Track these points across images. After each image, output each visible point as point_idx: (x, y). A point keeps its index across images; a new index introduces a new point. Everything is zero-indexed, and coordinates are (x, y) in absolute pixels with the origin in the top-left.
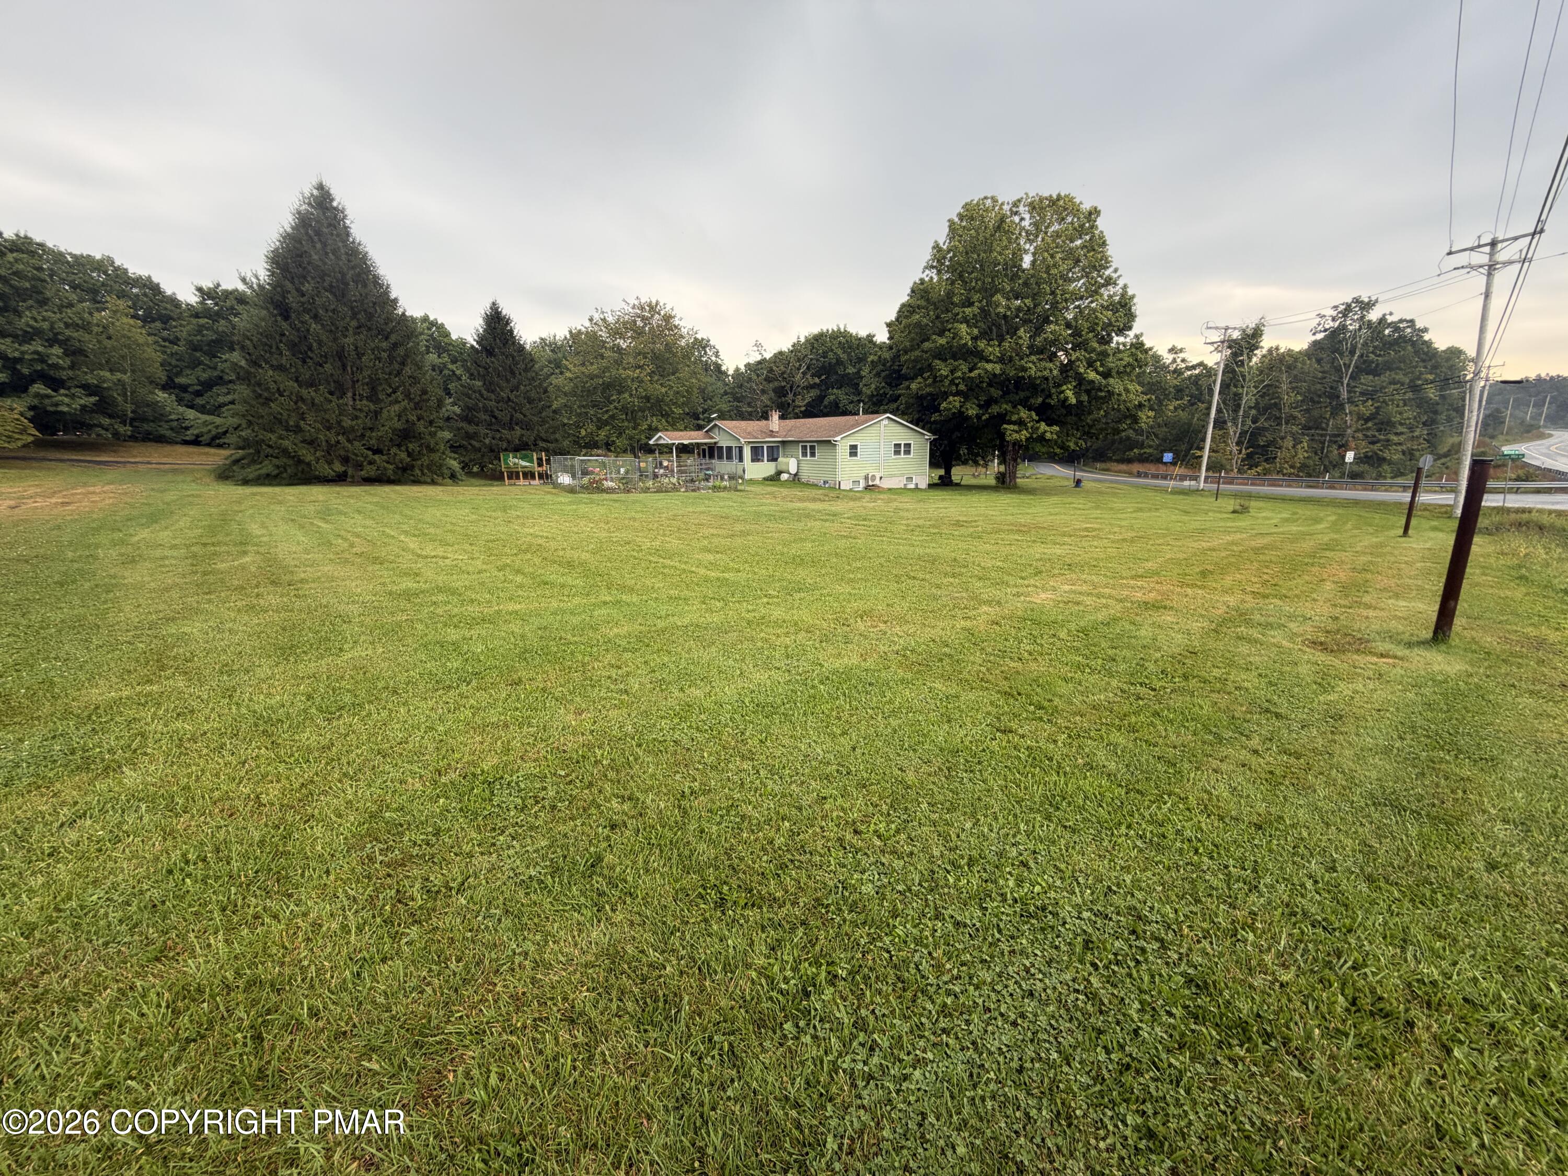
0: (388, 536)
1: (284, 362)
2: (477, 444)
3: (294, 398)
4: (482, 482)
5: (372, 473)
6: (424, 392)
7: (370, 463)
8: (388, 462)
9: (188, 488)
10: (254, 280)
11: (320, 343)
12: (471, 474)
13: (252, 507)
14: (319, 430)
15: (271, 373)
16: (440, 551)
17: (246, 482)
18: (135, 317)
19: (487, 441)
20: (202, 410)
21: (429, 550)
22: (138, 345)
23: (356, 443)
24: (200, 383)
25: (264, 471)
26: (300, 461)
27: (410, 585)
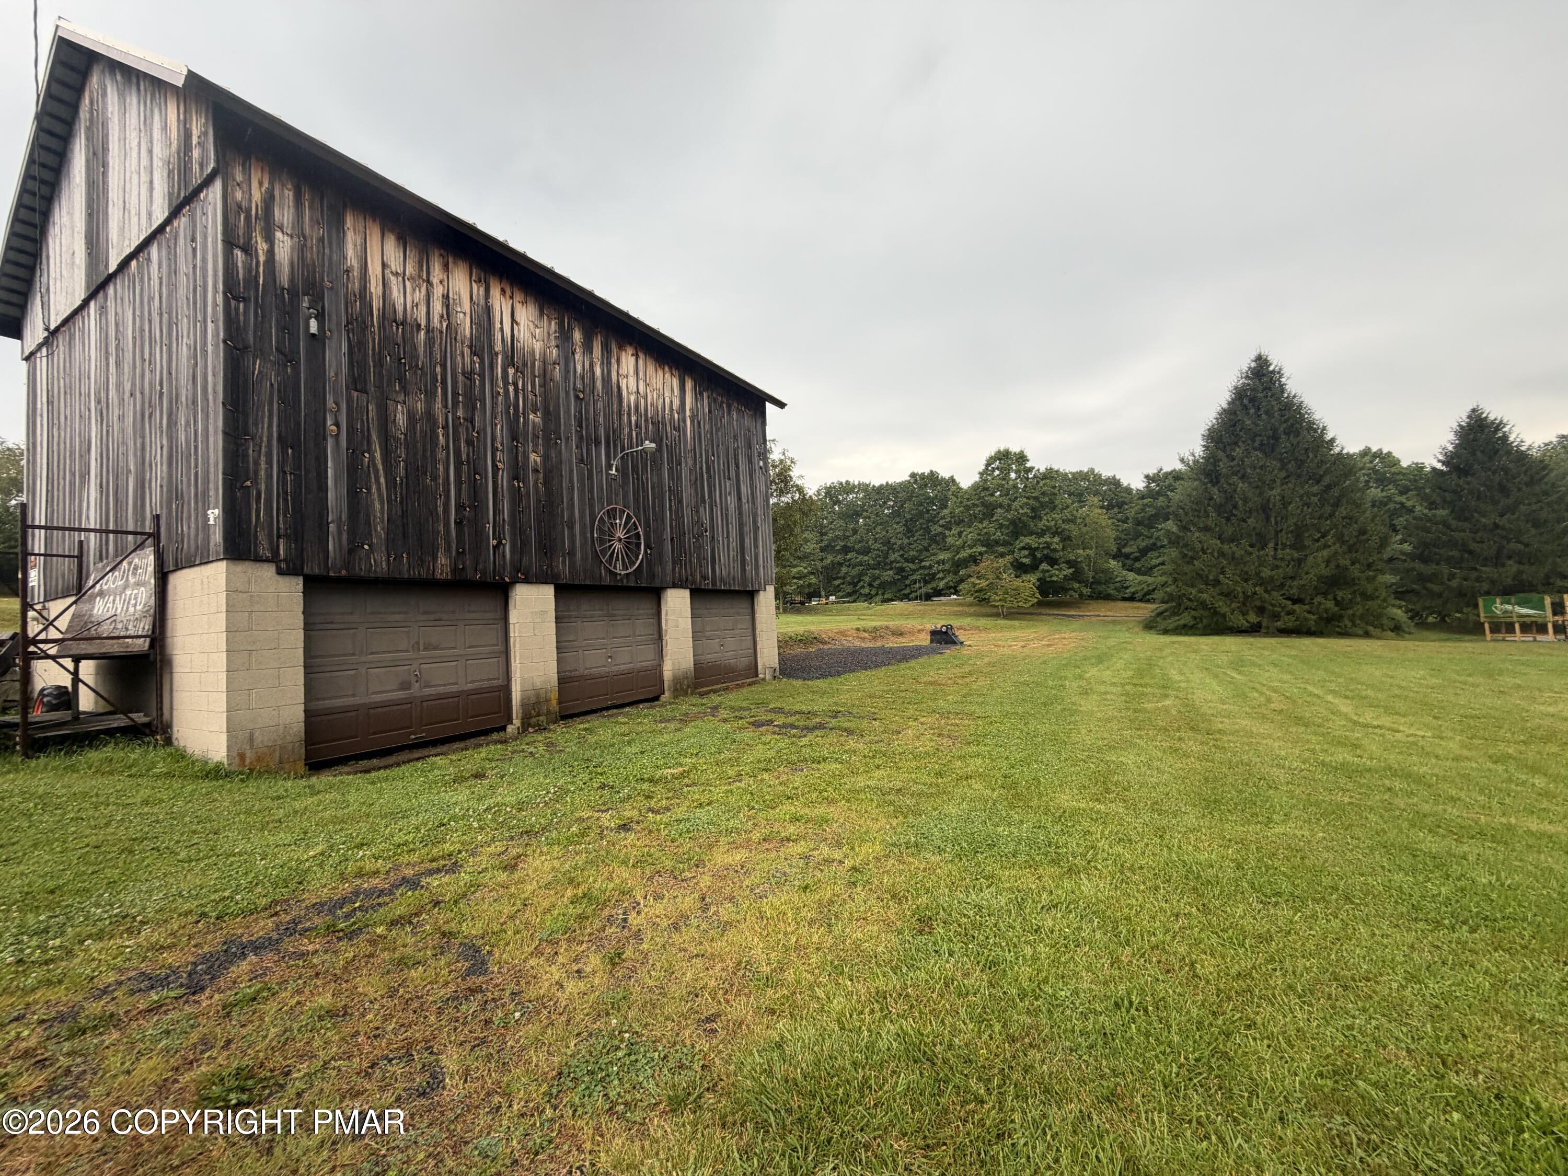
0: (1311, 694)
1: (1209, 523)
2: (1436, 588)
3: (1216, 554)
4: (1443, 635)
5: (1290, 624)
6: (1363, 532)
7: (1288, 613)
8: (1309, 612)
9: (1125, 636)
10: (1191, 458)
11: (1245, 500)
12: (1423, 625)
13: (1172, 654)
14: (1237, 582)
15: (1197, 534)
16: (1386, 721)
17: (1166, 632)
18: (1102, 507)
19: (1454, 583)
20: (1139, 572)
21: (1368, 717)
22: (1103, 527)
23: (1274, 593)
24: (1140, 551)
25: (1182, 622)
26: (1216, 613)
27: (1349, 758)
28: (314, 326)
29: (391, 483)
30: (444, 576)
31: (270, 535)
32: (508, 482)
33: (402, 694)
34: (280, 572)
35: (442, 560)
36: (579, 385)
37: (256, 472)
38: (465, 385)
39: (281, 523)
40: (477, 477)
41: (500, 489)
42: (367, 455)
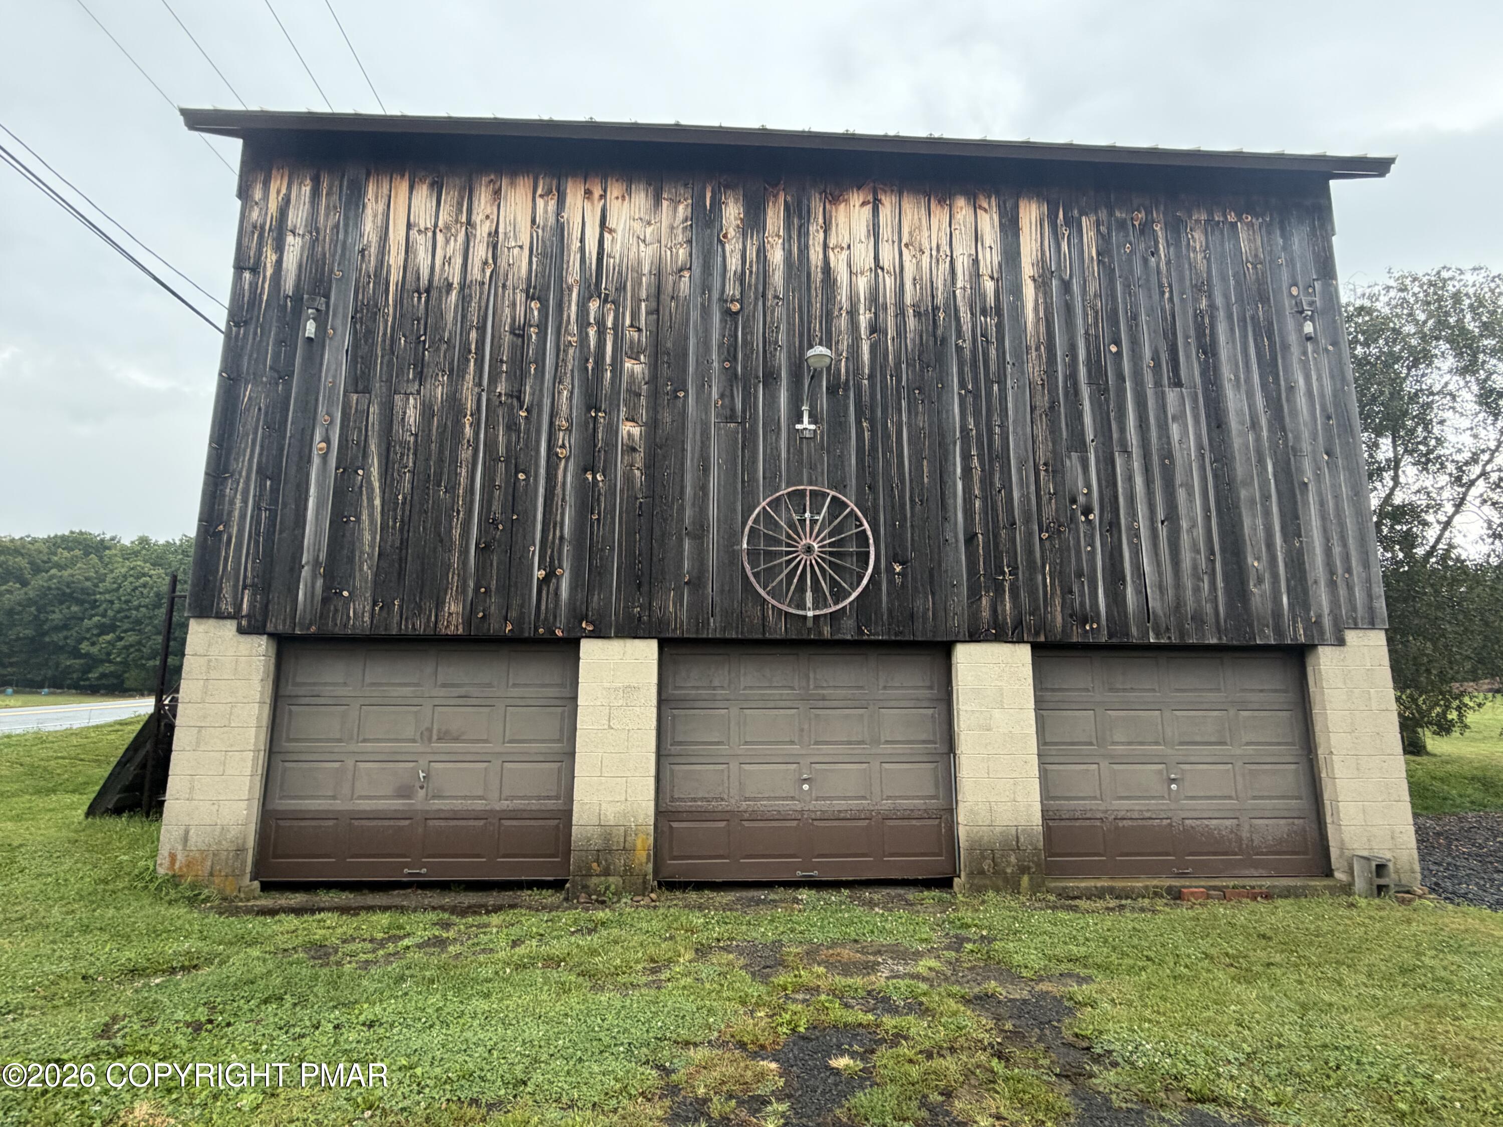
28: (310, 328)
29: (389, 504)
30: (452, 630)
31: (236, 586)
32: (576, 476)
33: (397, 804)
34: (241, 631)
35: (453, 607)
36: (733, 290)
37: (230, 513)
38: (513, 346)
39: (248, 569)
40: (521, 476)
41: (559, 490)
42: (360, 472)
